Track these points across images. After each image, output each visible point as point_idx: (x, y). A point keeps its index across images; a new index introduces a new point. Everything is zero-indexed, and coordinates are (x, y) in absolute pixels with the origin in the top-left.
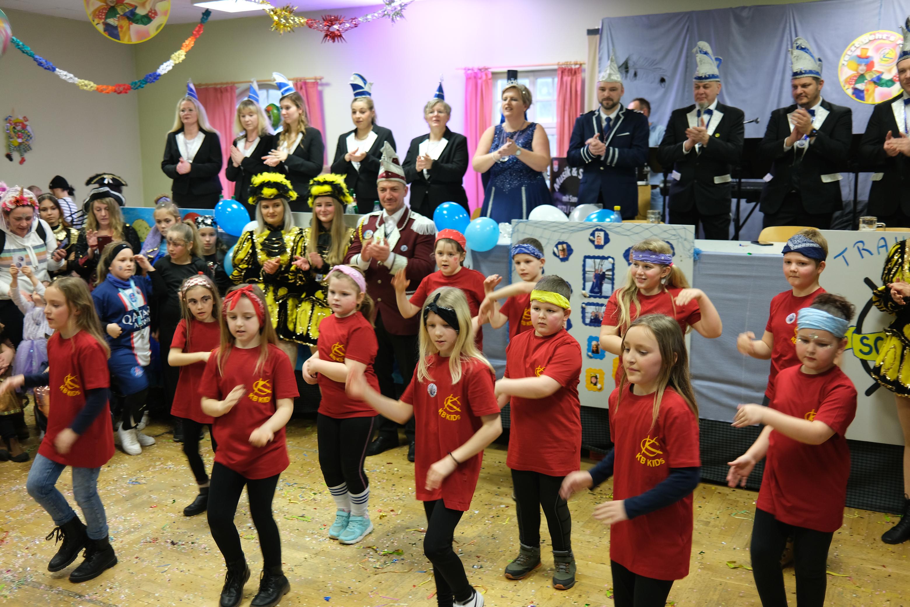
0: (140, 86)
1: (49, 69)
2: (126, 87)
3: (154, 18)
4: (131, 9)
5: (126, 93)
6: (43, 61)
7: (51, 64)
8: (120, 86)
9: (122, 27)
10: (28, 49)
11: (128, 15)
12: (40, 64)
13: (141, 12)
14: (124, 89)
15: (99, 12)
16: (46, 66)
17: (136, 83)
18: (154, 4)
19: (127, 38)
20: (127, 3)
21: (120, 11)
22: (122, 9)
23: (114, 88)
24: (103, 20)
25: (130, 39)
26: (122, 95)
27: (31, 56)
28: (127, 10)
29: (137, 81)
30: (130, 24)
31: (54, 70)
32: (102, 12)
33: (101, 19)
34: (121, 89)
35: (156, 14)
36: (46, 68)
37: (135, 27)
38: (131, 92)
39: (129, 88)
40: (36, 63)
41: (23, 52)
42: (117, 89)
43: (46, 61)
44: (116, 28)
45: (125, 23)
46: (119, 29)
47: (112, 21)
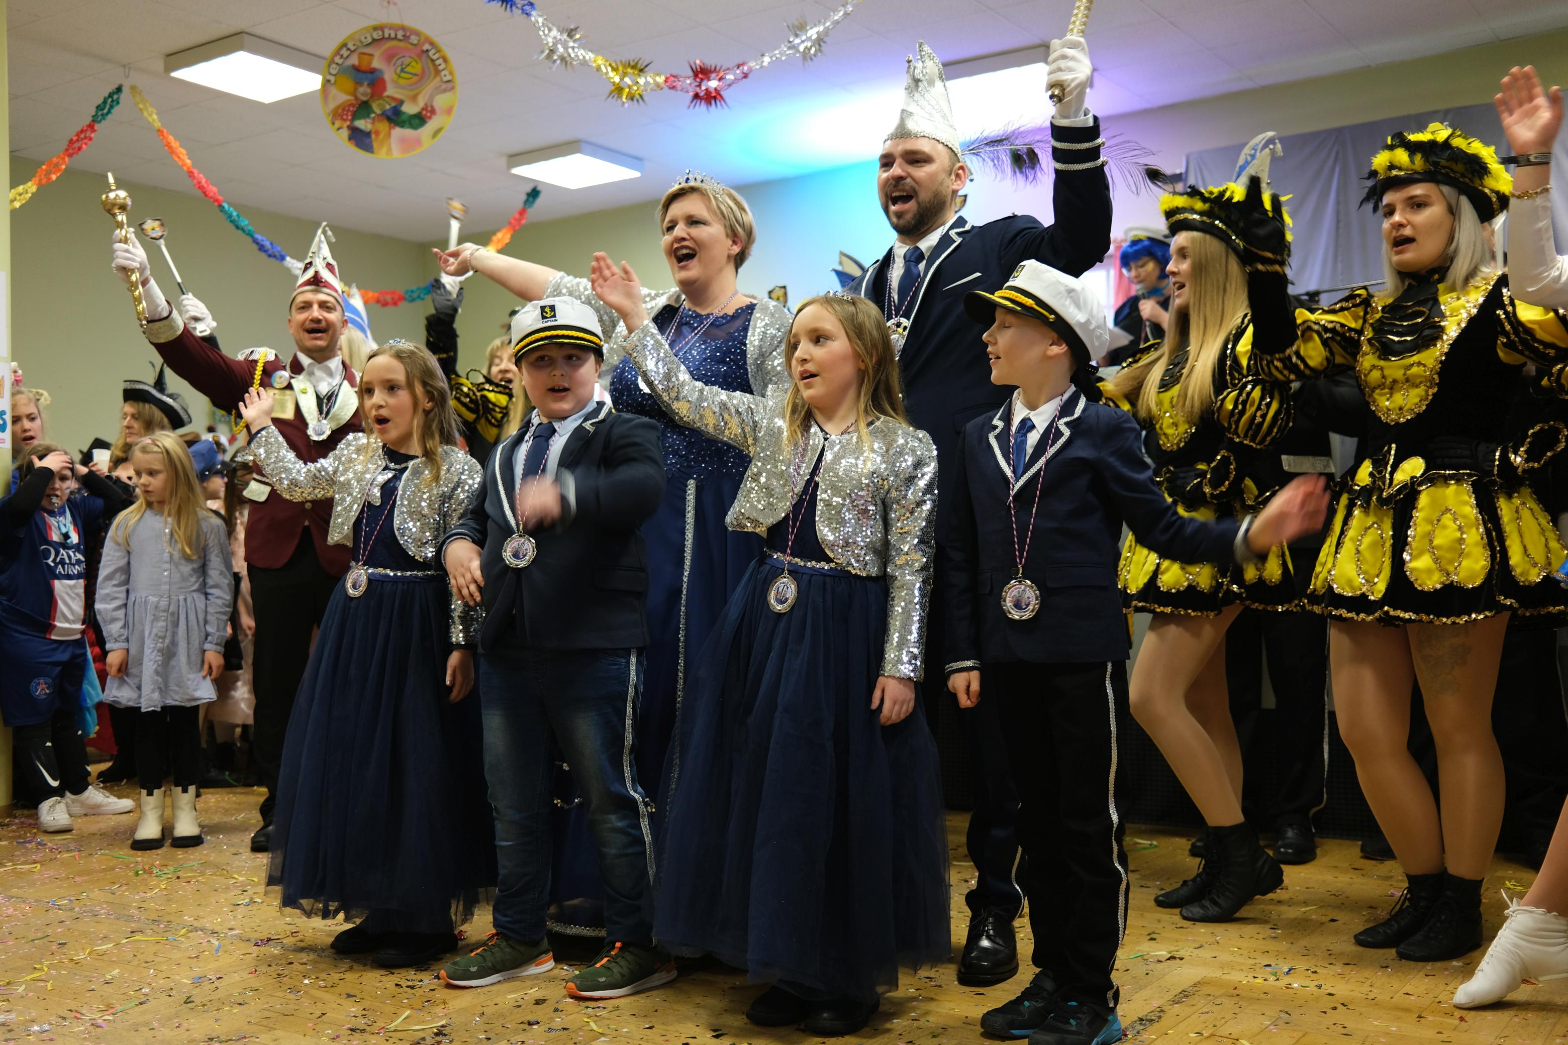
0: (419, 297)
1: (275, 256)
2: (396, 297)
3: (430, 118)
4: (393, 104)
5: (395, 304)
6: (267, 244)
7: (279, 249)
8: (387, 293)
9: (377, 133)
10: (244, 222)
11: (390, 114)
12: (262, 248)
13: (409, 109)
14: (393, 299)
15: (344, 109)
16: (270, 252)
17: (412, 292)
18: (432, 97)
19: (384, 150)
20: (388, 97)
21: (376, 108)
22: (379, 105)
23: (376, 295)
24: (348, 123)
25: (389, 150)
26: (391, 309)
27: (249, 234)
28: (388, 107)
29: (414, 288)
30: (390, 128)
31: (283, 258)
32: (348, 110)
33: (345, 120)
34: (389, 298)
35: (433, 112)
36: (270, 256)
37: (397, 132)
38: (403, 305)
39: (402, 298)
40: (255, 247)
41: (237, 227)
42: (381, 299)
43: (272, 244)
44: (368, 134)
45: (383, 126)
46: (373, 136)
47: (361, 124)
